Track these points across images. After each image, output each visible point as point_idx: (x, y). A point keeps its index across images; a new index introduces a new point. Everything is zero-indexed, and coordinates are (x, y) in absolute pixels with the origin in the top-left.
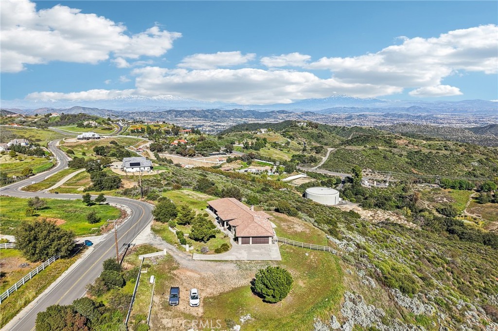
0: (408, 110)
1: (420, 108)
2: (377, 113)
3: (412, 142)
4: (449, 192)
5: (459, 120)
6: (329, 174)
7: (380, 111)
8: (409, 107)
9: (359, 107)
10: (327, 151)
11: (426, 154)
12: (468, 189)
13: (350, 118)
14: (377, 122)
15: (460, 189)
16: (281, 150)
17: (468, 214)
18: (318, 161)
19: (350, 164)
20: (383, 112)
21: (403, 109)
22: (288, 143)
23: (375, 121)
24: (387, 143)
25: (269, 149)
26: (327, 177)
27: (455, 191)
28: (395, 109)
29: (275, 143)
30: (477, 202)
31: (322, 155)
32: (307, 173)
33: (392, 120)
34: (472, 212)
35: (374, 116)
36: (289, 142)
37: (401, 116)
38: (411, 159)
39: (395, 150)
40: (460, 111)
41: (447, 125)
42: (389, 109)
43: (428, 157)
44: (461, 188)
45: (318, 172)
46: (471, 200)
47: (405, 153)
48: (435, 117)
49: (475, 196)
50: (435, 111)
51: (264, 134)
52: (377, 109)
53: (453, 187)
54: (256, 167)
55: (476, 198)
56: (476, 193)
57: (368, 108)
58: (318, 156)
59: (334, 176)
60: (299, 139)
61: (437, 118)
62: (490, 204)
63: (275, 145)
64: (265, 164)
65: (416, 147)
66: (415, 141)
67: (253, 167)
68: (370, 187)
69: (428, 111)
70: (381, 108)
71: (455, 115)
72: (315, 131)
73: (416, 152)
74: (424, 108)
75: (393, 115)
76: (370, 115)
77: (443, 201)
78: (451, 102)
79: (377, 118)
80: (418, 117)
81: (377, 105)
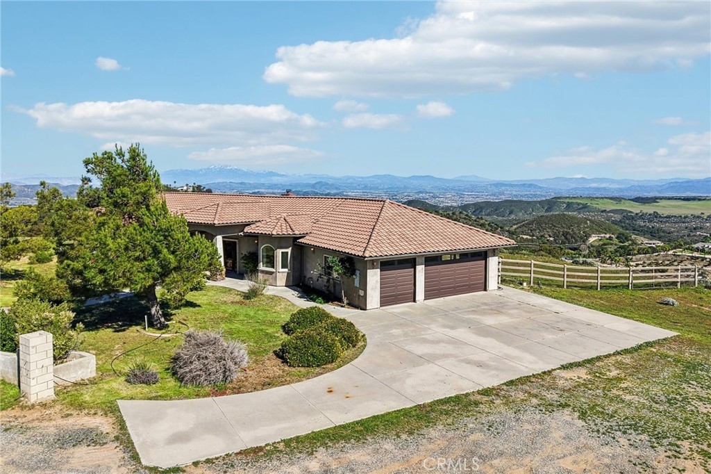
1: (328, 184)
7: (279, 188)
8: (314, 182)
9: (251, 182)
40: (371, 188)
42: (290, 185)
50: (345, 188)
52: (275, 185)
57: (263, 184)
69: (336, 188)
70: (281, 184)
74: (332, 184)
78: (360, 178)
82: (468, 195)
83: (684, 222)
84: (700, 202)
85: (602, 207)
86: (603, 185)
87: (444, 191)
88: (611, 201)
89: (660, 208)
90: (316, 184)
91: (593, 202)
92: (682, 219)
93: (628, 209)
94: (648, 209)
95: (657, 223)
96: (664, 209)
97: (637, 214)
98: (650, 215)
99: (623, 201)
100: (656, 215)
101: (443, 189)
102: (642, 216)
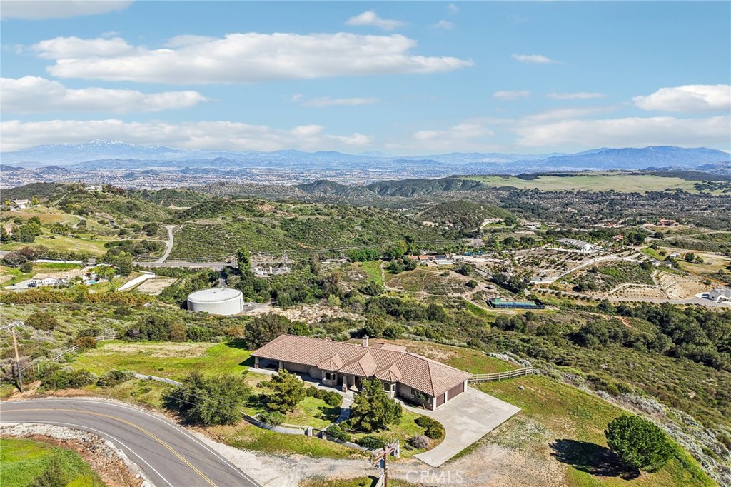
0: (213, 162)
1: (228, 160)
2: (171, 169)
3: (279, 207)
4: (359, 266)
5: (278, 176)
6: (193, 267)
7: (174, 165)
8: (213, 158)
9: (141, 159)
10: (167, 231)
11: (304, 221)
12: (376, 259)
13: (131, 175)
14: (175, 181)
15: (368, 261)
16: (77, 237)
17: (389, 289)
18: (160, 248)
19: (215, 246)
20: (179, 167)
21: (206, 162)
22: (83, 223)
23: (172, 181)
24: (248, 210)
25: (52, 238)
26: (189, 271)
27: (364, 263)
28: (195, 162)
29: (58, 225)
30: (390, 273)
31: (161, 238)
32: (154, 270)
33: (195, 177)
34: (393, 286)
35: (168, 172)
36: (85, 221)
37: (206, 171)
38: (287, 230)
39: (264, 220)
40: (276, 165)
41: (267, 182)
42: (187, 162)
43: (308, 225)
44: (368, 259)
45: (172, 267)
46: (383, 271)
47: (277, 223)
48: (250, 173)
49: (385, 266)
50: (247, 164)
51: (25, 211)
52: (169, 162)
53: (361, 260)
54: (52, 275)
55: (388, 269)
56: (384, 262)
57: (156, 161)
58: (155, 239)
59: (200, 269)
60: (97, 214)
61: (253, 174)
62: (404, 273)
63: (59, 229)
64: (63, 266)
65: (287, 214)
66: (281, 205)
67: (46, 275)
68: (266, 276)
69: (239, 165)
70: (175, 161)
71: (272, 169)
72: (120, 199)
73: (291, 220)
74: (234, 161)
75: (196, 171)
76: (162, 172)
77: (358, 277)
78: (263, 153)
79: (172, 176)
80: (228, 172)
81: (169, 156)
82: (373, 172)
83: (558, 198)
84: (572, 178)
85: (492, 184)
86: (494, 160)
87: (350, 168)
88: (501, 178)
89: (540, 184)
90: (215, 160)
91: (485, 179)
92: (557, 195)
93: (515, 186)
94: (530, 185)
95: (537, 199)
96: (544, 184)
97: (521, 191)
98: (532, 191)
99: (510, 178)
100: (537, 191)
101: (349, 165)
102: (525, 193)
